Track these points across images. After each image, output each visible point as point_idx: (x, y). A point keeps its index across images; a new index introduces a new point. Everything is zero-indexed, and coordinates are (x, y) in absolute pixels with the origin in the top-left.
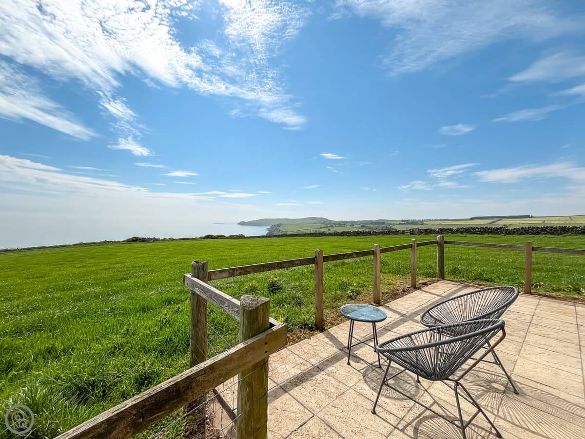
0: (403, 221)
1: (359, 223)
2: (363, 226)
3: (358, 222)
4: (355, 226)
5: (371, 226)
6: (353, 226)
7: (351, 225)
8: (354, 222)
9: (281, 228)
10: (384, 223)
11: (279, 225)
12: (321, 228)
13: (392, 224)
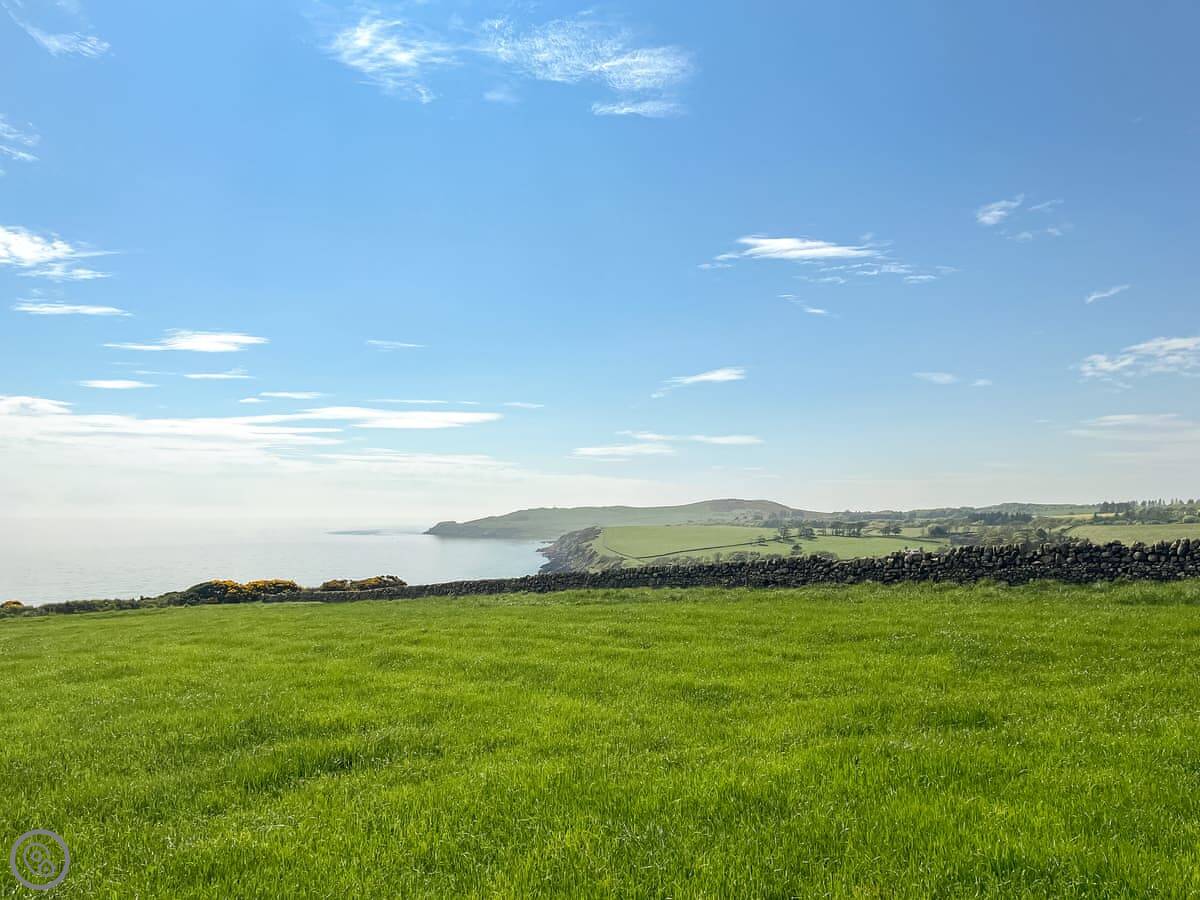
0: (1106, 507)
1: (918, 521)
2: (938, 532)
3: (913, 515)
4: (905, 532)
5: (974, 529)
6: (897, 530)
7: (886, 530)
8: (899, 515)
9: (596, 545)
10: (1027, 519)
11: (592, 533)
12: (761, 541)
13: (1060, 521)
